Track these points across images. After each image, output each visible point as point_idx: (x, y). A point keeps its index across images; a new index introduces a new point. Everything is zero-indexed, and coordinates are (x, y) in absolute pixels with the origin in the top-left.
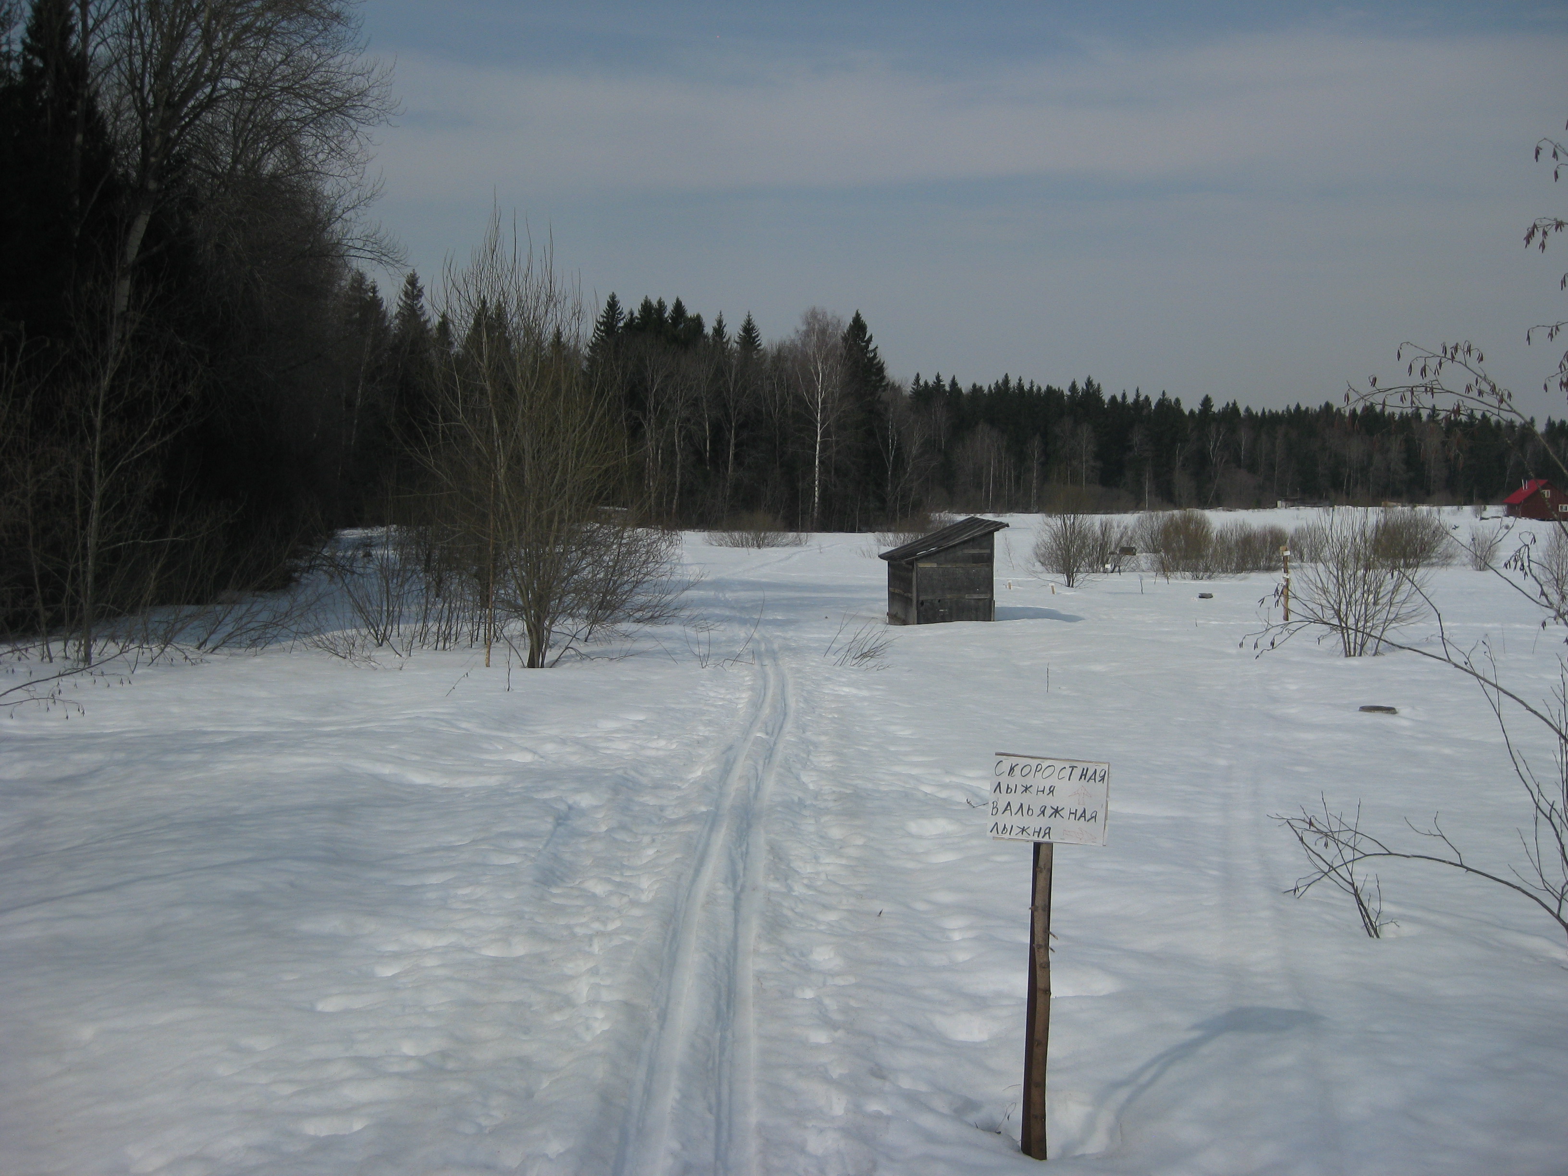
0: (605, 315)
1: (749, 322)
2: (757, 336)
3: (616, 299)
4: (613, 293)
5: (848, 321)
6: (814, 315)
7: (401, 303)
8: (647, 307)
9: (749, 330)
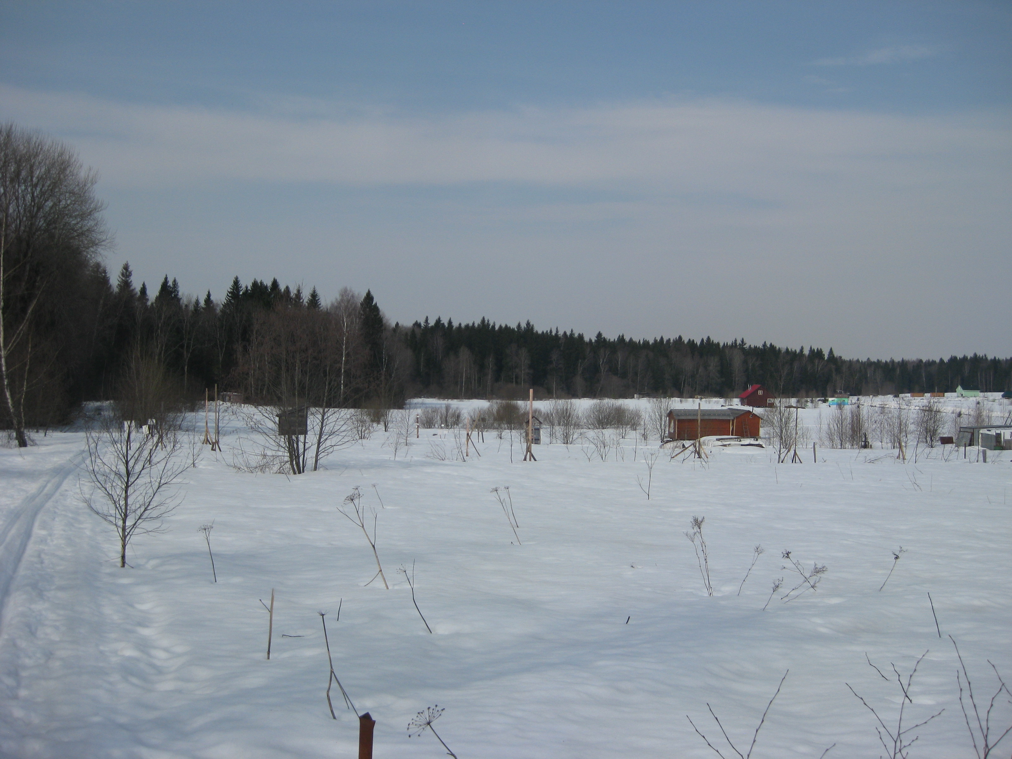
0: (232, 288)
1: (314, 292)
2: (319, 299)
3: (238, 279)
4: (237, 276)
5: (364, 295)
6: (345, 290)
7: (120, 279)
8: (255, 284)
9: (314, 296)
